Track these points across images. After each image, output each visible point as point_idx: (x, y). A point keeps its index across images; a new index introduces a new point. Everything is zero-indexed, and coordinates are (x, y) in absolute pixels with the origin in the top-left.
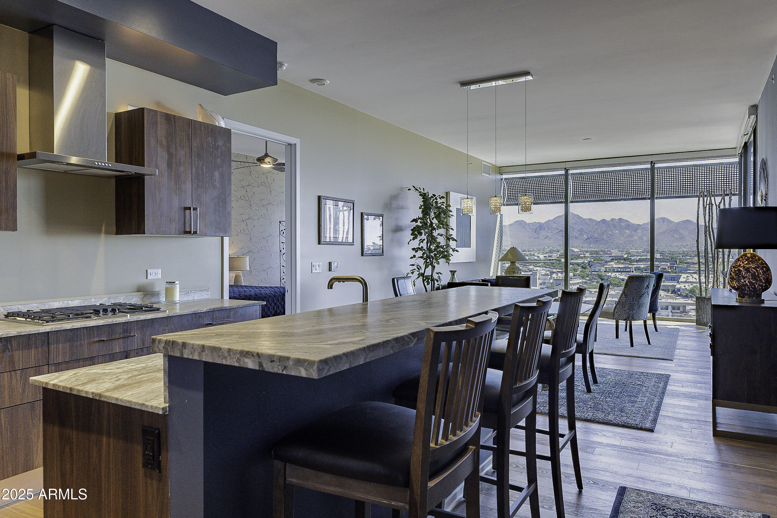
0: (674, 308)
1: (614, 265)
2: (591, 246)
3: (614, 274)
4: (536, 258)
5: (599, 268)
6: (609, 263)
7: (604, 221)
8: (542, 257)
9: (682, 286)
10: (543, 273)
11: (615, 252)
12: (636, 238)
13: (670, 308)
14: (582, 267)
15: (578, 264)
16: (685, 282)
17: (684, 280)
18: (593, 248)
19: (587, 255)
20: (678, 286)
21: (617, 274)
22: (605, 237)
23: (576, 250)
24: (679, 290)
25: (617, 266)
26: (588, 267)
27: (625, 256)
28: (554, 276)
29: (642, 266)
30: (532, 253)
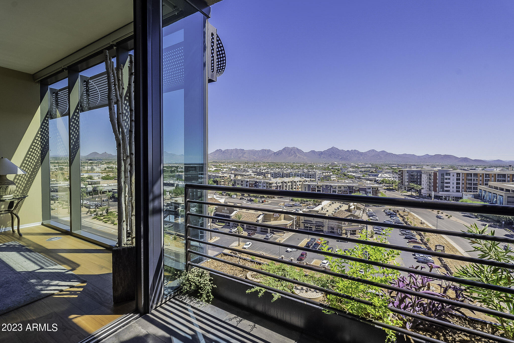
0: (373, 189)
1: (351, 169)
2: (343, 161)
3: (351, 173)
4: (319, 166)
5: (345, 171)
6: (349, 169)
7: (348, 151)
8: (321, 166)
9: (379, 179)
10: (319, 173)
11: (352, 164)
12: (361, 158)
13: (371, 188)
14: (338, 170)
15: (336, 169)
16: (381, 177)
17: (380, 176)
18: (344, 162)
19: (341, 165)
20: (377, 179)
21: (352, 173)
22: (348, 158)
23: (336, 163)
24: (377, 180)
25: (352, 170)
26: (340, 170)
27: (357, 166)
28: (324, 174)
29: (363, 170)
30: (317, 164)
